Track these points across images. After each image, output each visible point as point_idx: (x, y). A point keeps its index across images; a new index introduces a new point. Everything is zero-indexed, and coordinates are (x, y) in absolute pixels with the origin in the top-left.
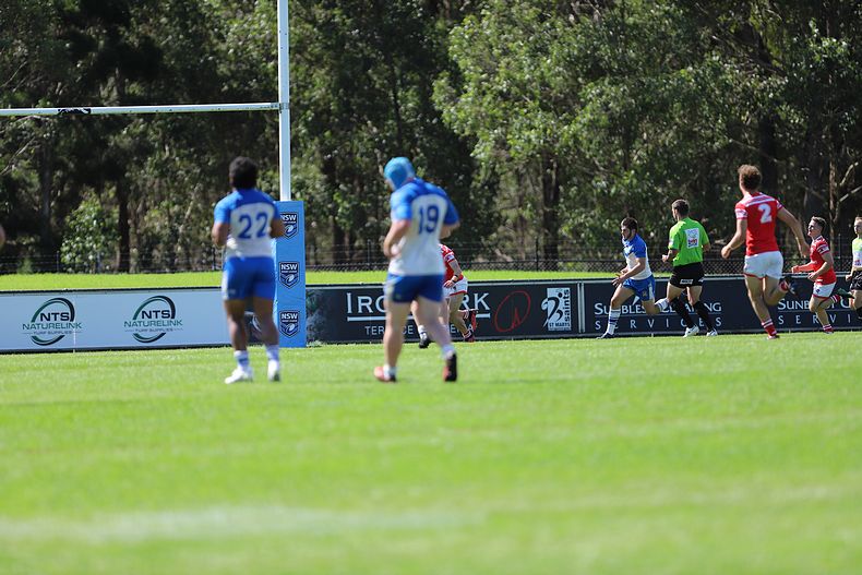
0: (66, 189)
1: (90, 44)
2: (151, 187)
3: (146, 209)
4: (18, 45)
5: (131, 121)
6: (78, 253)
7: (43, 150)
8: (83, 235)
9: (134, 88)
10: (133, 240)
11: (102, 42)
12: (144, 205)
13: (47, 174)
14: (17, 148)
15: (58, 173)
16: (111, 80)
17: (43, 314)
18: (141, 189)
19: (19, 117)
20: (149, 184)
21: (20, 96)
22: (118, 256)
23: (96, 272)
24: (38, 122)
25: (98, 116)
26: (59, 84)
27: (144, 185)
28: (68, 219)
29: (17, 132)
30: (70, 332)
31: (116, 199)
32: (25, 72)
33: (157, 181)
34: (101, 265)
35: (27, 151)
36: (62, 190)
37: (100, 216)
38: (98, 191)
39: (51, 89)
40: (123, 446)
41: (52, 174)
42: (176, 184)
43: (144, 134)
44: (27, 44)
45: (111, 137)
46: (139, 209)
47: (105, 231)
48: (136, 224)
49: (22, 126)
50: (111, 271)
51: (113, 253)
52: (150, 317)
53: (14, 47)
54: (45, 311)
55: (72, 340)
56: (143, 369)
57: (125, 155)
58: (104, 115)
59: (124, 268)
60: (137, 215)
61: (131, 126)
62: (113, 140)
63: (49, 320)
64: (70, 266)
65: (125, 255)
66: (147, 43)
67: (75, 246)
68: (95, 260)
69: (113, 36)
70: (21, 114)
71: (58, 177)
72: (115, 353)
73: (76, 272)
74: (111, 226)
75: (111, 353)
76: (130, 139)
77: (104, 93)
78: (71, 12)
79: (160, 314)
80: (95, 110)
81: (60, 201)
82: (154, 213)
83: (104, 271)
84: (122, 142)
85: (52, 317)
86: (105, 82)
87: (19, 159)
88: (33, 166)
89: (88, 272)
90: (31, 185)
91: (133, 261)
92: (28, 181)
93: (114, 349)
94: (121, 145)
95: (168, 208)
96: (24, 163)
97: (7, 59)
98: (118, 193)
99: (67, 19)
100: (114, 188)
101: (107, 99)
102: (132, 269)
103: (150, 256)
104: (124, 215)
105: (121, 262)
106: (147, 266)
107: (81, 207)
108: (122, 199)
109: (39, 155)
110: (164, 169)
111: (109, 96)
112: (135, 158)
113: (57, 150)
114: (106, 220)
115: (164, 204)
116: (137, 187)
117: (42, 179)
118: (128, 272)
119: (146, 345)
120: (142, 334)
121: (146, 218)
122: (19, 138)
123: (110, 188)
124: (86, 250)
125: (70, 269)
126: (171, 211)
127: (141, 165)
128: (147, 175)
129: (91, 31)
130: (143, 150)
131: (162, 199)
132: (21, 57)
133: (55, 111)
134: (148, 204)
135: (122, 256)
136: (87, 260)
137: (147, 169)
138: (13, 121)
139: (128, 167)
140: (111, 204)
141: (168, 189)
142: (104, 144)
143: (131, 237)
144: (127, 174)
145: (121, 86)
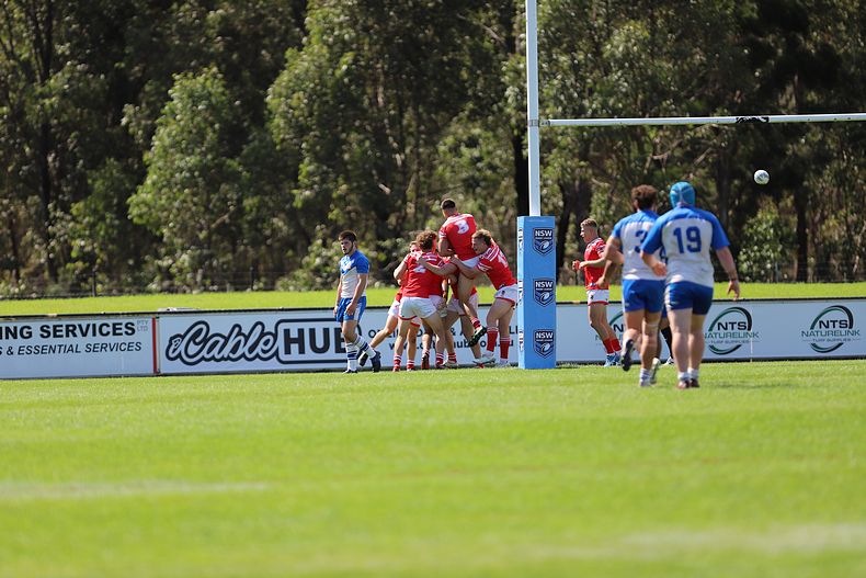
0: (744, 197)
1: (769, 52)
2: (830, 196)
3: (823, 218)
4: (697, 53)
5: (808, 129)
6: (754, 262)
7: (722, 158)
8: (760, 243)
9: (812, 96)
10: (811, 250)
11: (780, 51)
12: (822, 214)
13: (725, 183)
14: (696, 157)
15: (736, 182)
16: (790, 89)
17: (719, 324)
18: (819, 197)
19: (696, 126)
20: (827, 193)
21: (698, 105)
22: (796, 265)
23: (774, 281)
24: (716, 130)
25: (776, 124)
26: (738, 93)
27: (822, 194)
28: (745, 227)
29: (695, 141)
30: (748, 342)
31: (794, 208)
32: (703, 81)
33: (835, 190)
34: (779, 273)
35: (705, 159)
36: (740, 199)
37: (776, 225)
38: (777, 200)
39: (728, 97)
40: (799, 457)
41: (731, 182)
42: (854, 193)
43: (823, 142)
44: (705, 52)
45: (790, 146)
46: (817, 218)
47: (782, 240)
48: (814, 233)
49: (699, 135)
50: (789, 280)
51: (791, 263)
52: (827, 327)
53: (692, 56)
54: (722, 320)
55: (749, 349)
56: (821, 379)
57: (802, 162)
58: (783, 123)
59: (802, 277)
60: (815, 224)
61: (809, 135)
62: (791, 149)
63: (726, 329)
64: (747, 275)
65: (803, 264)
66: (826, 51)
67: (752, 255)
68: (772, 268)
69: (792, 45)
70: (699, 123)
71: (736, 186)
72: (793, 363)
73: (754, 281)
74: (789, 235)
75: (789, 362)
76: (808, 147)
77: (782, 102)
78: (750, 19)
79: (837, 324)
80: (773, 118)
81: (738, 210)
82: (832, 222)
83: (782, 280)
84: (800, 150)
85: (730, 326)
86: (783, 90)
87: (697, 168)
88: (711, 175)
89: (765, 282)
90: (709, 194)
91: (810, 270)
92: (706, 189)
93: (791, 359)
94: (799, 153)
95: (846, 217)
96: (701, 172)
97: (686, 67)
98: (795, 202)
99: (746, 26)
100: (792, 197)
101: (785, 107)
102: (810, 278)
103: (827, 265)
104: (802, 224)
105: (799, 272)
106: (824, 275)
107: (759, 216)
108: (800, 208)
109: (717, 164)
110: (841, 179)
111: (787, 105)
112: (813, 167)
113: (735, 158)
114: (784, 229)
115: (842, 212)
116: (815, 196)
117: (719, 187)
118: (806, 281)
119: (824, 355)
120: (819, 344)
121: (824, 227)
122: (697, 147)
123: (788, 197)
124: (763, 259)
125: (748, 278)
126: (849, 219)
127: (819, 174)
128: (824, 184)
129: (770, 39)
130: (822, 158)
131: (841, 207)
132: (700, 65)
133: (733, 119)
134: (826, 213)
135: (799, 265)
136: (765, 269)
137: (826, 177)
138: (691, 130)
139: (806, 175)
140: (789, 213)
141: (846, 197)
142: (782, 153)
143: (809, 245)
144: (806, 183)
145: (799, 95)
